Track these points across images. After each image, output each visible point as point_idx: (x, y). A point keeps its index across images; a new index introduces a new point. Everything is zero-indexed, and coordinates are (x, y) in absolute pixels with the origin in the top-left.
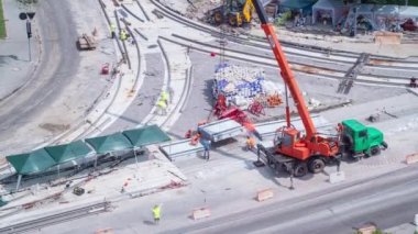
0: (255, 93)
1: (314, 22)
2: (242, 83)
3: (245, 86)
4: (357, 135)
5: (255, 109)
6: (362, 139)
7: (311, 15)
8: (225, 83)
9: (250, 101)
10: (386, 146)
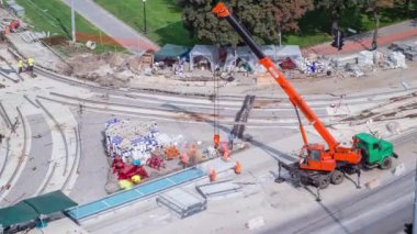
0: (150, 146)
1: (192, 68)
2: (137, 137)
3: (140, 140)
4: (371, 147)
5: (154, 162)
6: (377, 150)
7: (188, 61)
8: (119, 140)
9: (148, 156)
10: (396, 156)
